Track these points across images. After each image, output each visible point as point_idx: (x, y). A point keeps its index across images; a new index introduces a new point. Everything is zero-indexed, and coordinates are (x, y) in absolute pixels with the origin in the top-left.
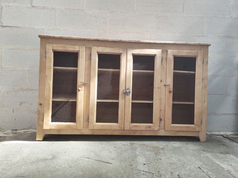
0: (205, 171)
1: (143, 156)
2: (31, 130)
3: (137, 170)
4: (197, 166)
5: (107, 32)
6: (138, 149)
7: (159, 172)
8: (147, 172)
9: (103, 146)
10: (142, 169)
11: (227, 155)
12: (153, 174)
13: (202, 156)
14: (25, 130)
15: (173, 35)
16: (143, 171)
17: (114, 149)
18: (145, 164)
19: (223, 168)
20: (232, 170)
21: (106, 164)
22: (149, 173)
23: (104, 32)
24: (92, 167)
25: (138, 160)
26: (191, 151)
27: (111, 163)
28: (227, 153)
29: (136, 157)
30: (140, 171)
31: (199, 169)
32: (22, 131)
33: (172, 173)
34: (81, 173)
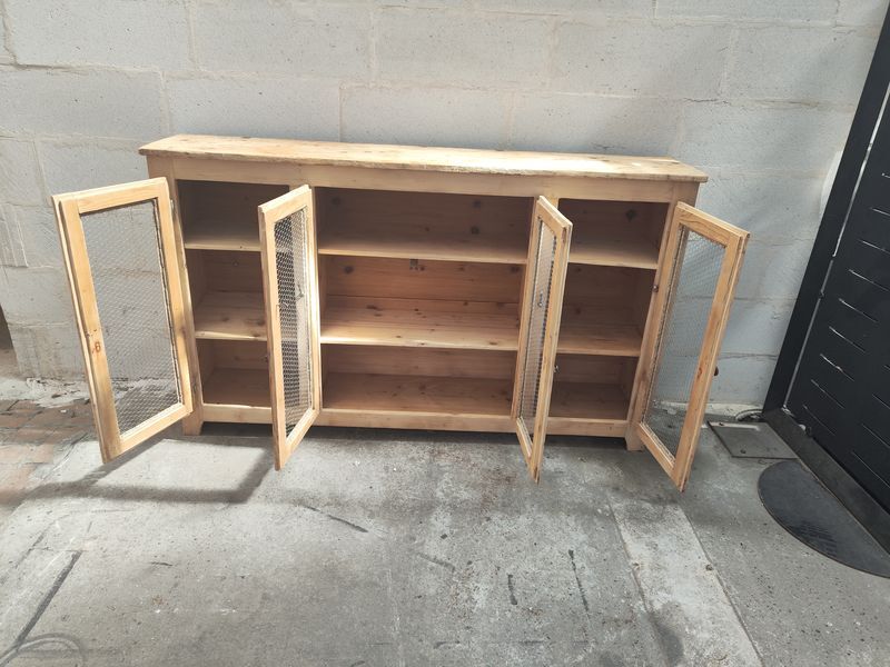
0: (578, 566)
1: (450, 505)
2: (166, 381)
3: (422, 555)
4: (569, 548)
5: (371, 85)
6: (446, 477)
7: (470, 563)
8: (441, 564)
9: (357, 463)
10: (432, 554)
11: (669, 508)
12: (454, 569)
13: (599, 511)
14: (150, 382)
15: (605, 96)
16: (435, 560)
17: (384, 475)
18: (444, 537)
19: (629, 557)
20: (646, 565)
21: (353, 531)
22: (447, 565)
23: (361, 84)
24: (320, 542)
25: (432, 520)
26: (582, 489)
27: (364, 531)
28: (673, 502)
29: (432, 507)
30: (428, 558)
31: (567, 559)
32: (142, 383)
33: (499, 568)
34: (291, 559)
